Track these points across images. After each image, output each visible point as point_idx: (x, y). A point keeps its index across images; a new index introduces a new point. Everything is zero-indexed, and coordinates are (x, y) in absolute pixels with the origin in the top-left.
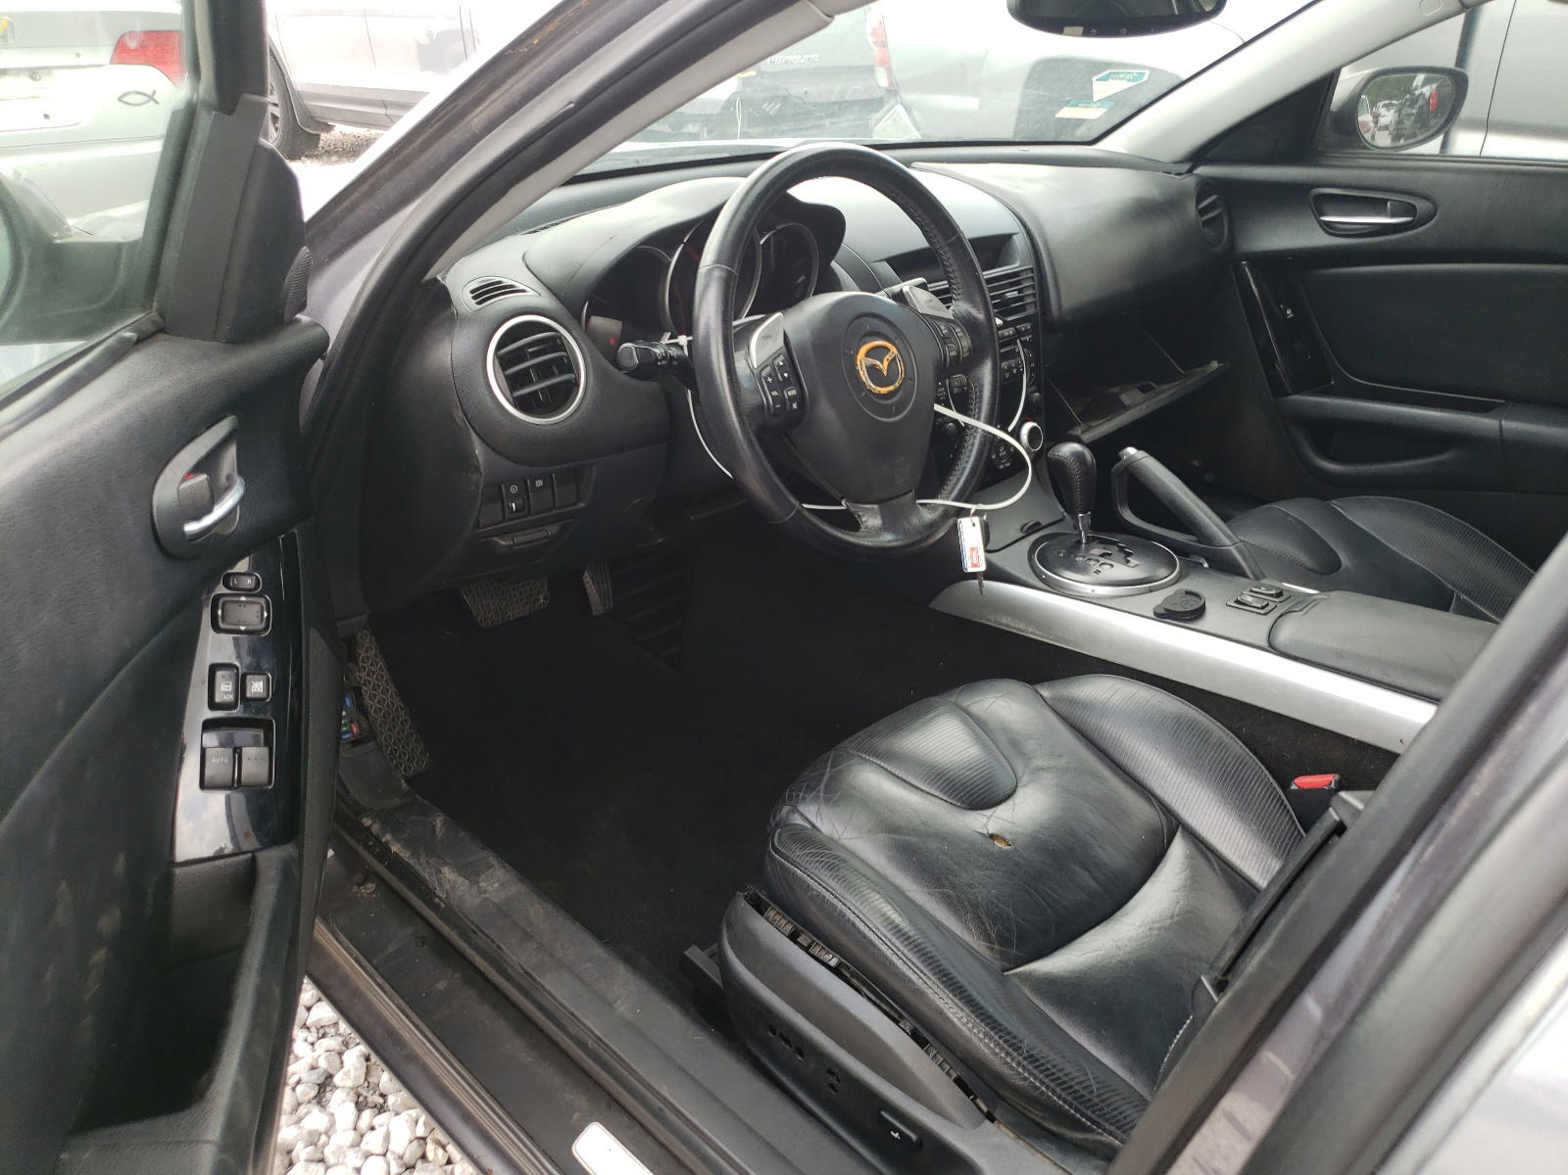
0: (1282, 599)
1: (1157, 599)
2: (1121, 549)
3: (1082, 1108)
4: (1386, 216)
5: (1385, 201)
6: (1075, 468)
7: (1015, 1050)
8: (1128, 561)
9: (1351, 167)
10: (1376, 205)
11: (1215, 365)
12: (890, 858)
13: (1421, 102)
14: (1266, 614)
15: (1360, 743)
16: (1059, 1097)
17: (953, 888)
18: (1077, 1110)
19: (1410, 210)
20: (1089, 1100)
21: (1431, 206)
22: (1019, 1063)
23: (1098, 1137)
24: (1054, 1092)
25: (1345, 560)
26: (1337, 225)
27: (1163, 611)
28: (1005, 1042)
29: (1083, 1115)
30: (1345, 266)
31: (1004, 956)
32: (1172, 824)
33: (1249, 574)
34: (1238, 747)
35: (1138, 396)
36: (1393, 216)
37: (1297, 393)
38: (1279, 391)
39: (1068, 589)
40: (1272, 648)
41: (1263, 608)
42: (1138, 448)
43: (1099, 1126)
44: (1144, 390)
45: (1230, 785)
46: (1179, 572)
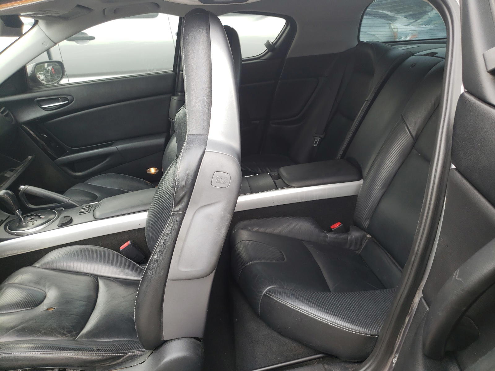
0: (91, 207)
1: (57, 222)
2: (36, 216)
3: (118, 352)
4: (61, 102)
5: (59, 98)
6: (8, 198)
7: (93, 351)
8: (41, 218)
9: (42, 91)
10: (57, 100)
11: (30, 157)
12: (17, 336)
13: (50, 72)
14: (90, 212)
15: (130, 231)
16: (111, 353)
17: (45, 329)
18: (118, 353)
19: (66, 99)
20: (119, 349)
21: (71, 97)
22: (96, 353)
23: (126, 356)
24: (109, 353)
25: (98, 195)
26: (48, 108)
27: (61, 225)
28: (89, 351)
29: (120, 353)
30: (56, 118)
31: (72, 336)
32: (96, 278)
33: (78, 205)
34: (101, 249)
35: (12, 173)
36: (63, 102)
37: (59, 158)
38: (54, 159)
39: (26, 233)
40: (96, 219)
41: (88, 211)
42: (24, 185)
43: (125, 353)
44: (12, 171)
45: (104, 259)
46: (58, 214)
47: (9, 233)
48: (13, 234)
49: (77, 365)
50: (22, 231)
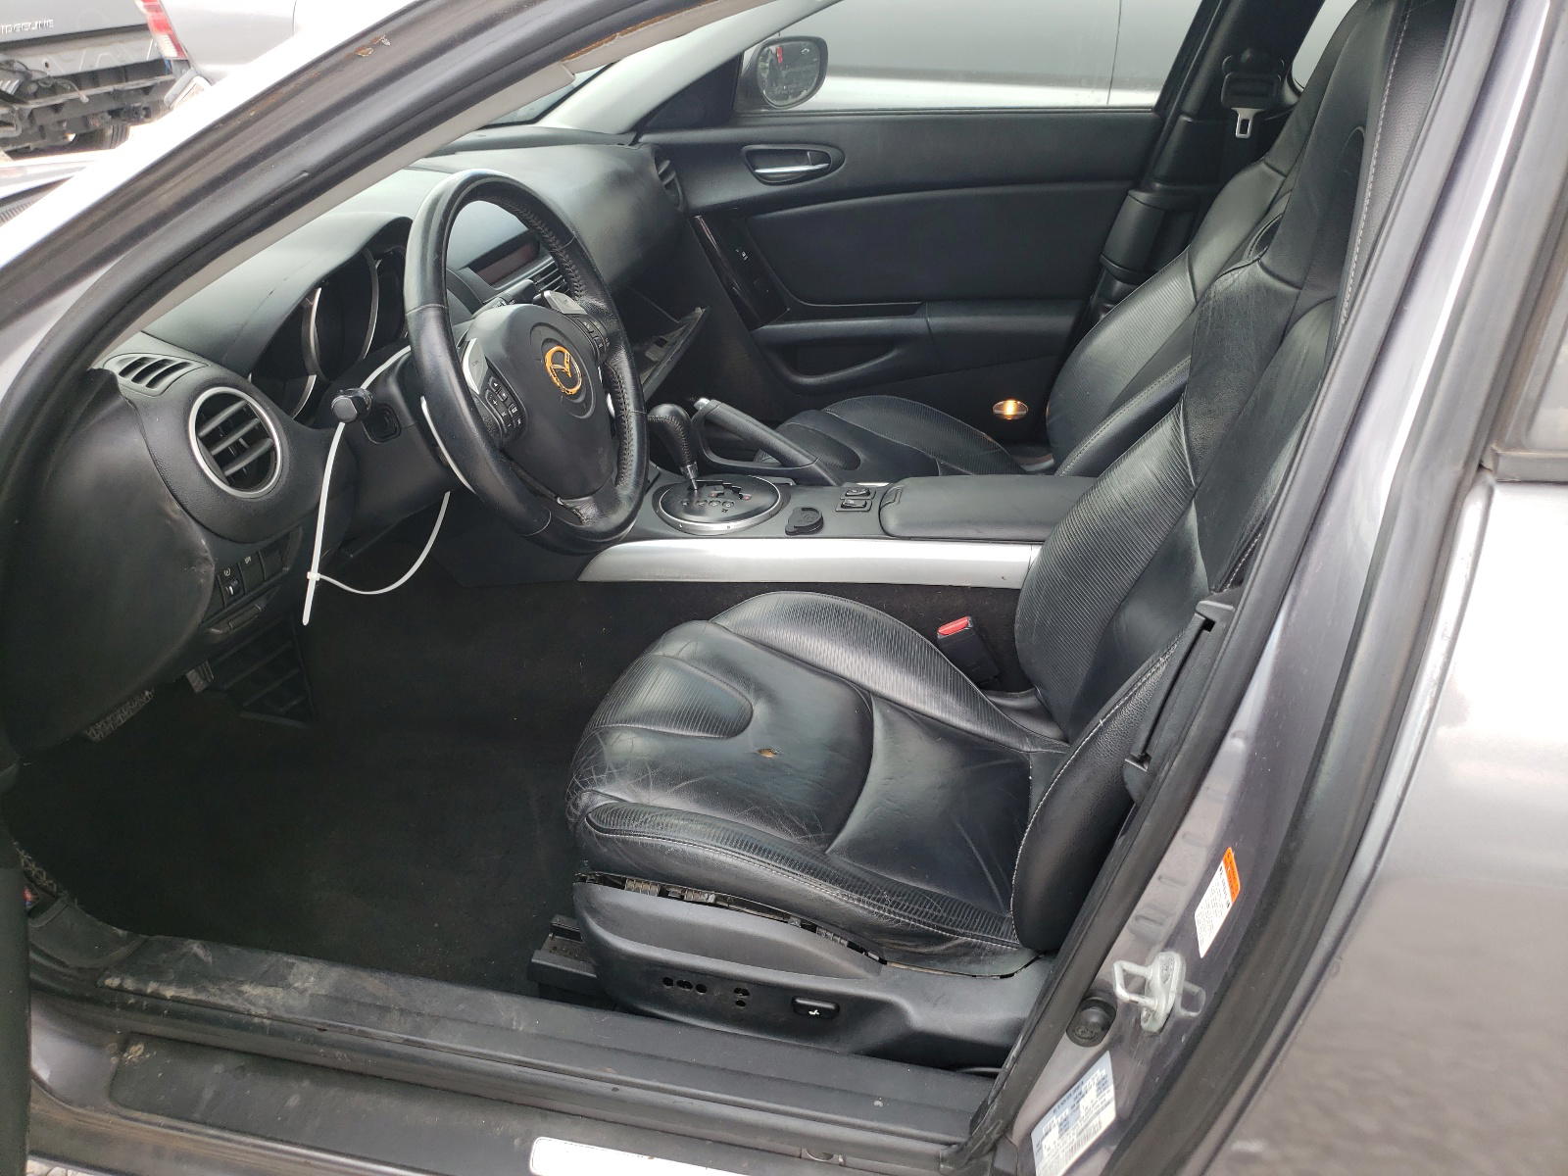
0: (872, 495)
1: (783, 520)
2: (726, 487)
3: (940, 925)
4: (807, 164)
5: (805, 151)
6: (675, 424)
7: (883, 902)
8: (741, 497)
9: (761, 125)
10: (797, 156)
11: (699, 311)
12: (697, 801)
13: (770, 57)
14: (869, 510)
15: (973, 588)
16: (924, 924)
17: (757, 803)
18: (939, 928)
19: (825, 158)
20: (942, 917)
21: (840, 153)
22: (889, 912)
23: (957, 942)
24: (919, 922)
26: (771, 176)
27: (793, 530)
28: (874, 899)
29: (943, 930)
30: (781, 209)
31: (819, 841)
32: (864, 700)
33: (832, 482)
34: (887, 620)
35: (661, 352)
36: (813, 164)
37: (767, 324)
38: (752, 324)
39: (705, 532)
40: (888, 535)
41: (865, 506)
42: (710, 398)
43: (954, 933)
44: (661, 343)
45: (895, 652)
46: (782, 497)
47: (663, 519)
48: (675, 526)
49: (841, 926)
50: (692, 521)
